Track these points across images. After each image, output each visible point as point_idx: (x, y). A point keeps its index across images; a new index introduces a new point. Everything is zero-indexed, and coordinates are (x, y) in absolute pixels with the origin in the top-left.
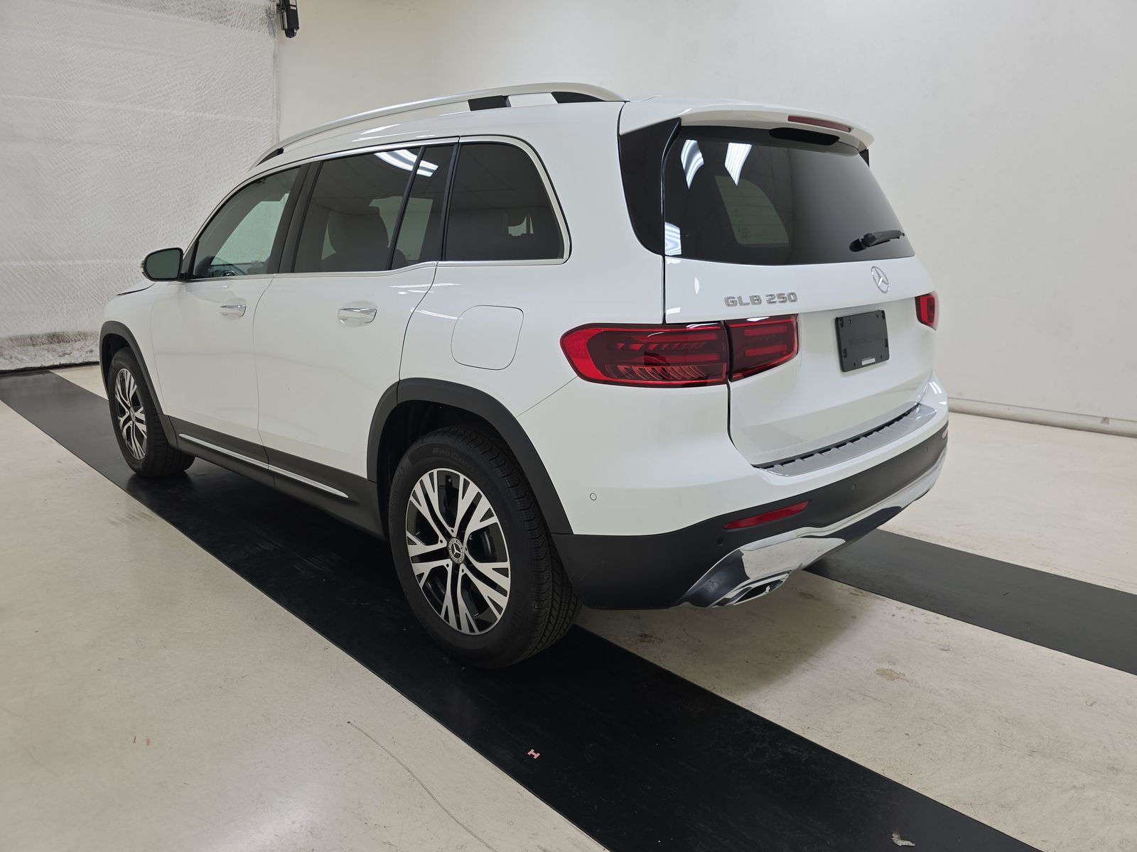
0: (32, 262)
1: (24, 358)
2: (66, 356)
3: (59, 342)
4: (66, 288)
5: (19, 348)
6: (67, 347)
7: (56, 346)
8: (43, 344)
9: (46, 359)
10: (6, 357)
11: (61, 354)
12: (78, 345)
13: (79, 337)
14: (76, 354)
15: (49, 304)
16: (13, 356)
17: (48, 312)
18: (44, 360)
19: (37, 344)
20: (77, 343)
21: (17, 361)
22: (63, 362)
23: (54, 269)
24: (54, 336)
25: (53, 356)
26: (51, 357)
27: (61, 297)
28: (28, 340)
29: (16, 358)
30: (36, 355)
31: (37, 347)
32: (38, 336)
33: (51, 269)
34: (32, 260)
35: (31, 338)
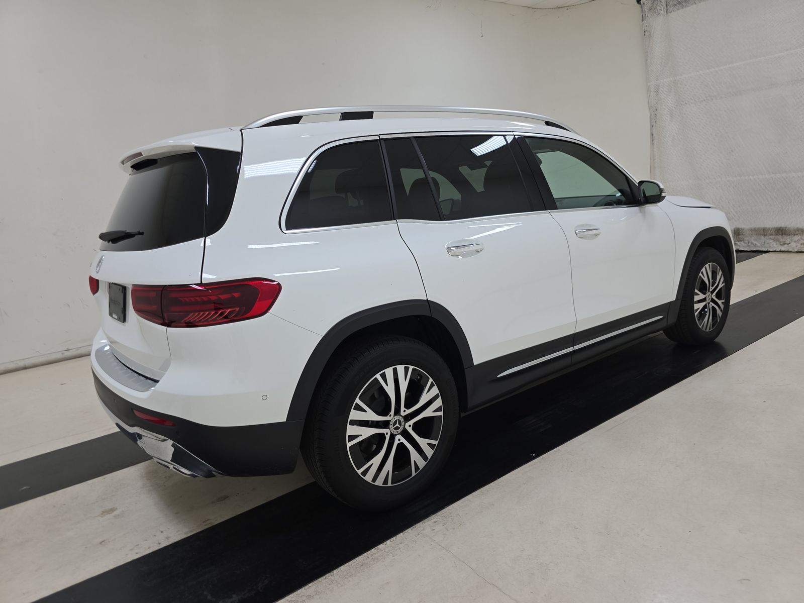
0: (773, 175)
1: (757, 243)
2: (786, 245)
3: (782, 235)
4: (793, 194)
5: (755, 237)
6: (788, 239)
7: (780, 237)
8: (771, 235)
9: (772, 246)
10: (746, 241)
11: (782, 243)
12: (796, 238)
13: (797, 232)
14: (793, 245)
15: (780, 206)
16: (750, 241)
17: (778, 212)
18: (770, 247)
19: (766, 235)
20: (796, 236)
21: (752, 245)
22: (783, 249)
23: (787, 180)
24: (779, 229)
25: (777, 244)
26: (775, 245)
27: (788, 201)
28: (762, 231)
29: (752, 243)
30: (765, 242)
31: (766, 237)
32: (769, 229)
33: (784, 179)
34: (773, 173)
35: (764, 230)
